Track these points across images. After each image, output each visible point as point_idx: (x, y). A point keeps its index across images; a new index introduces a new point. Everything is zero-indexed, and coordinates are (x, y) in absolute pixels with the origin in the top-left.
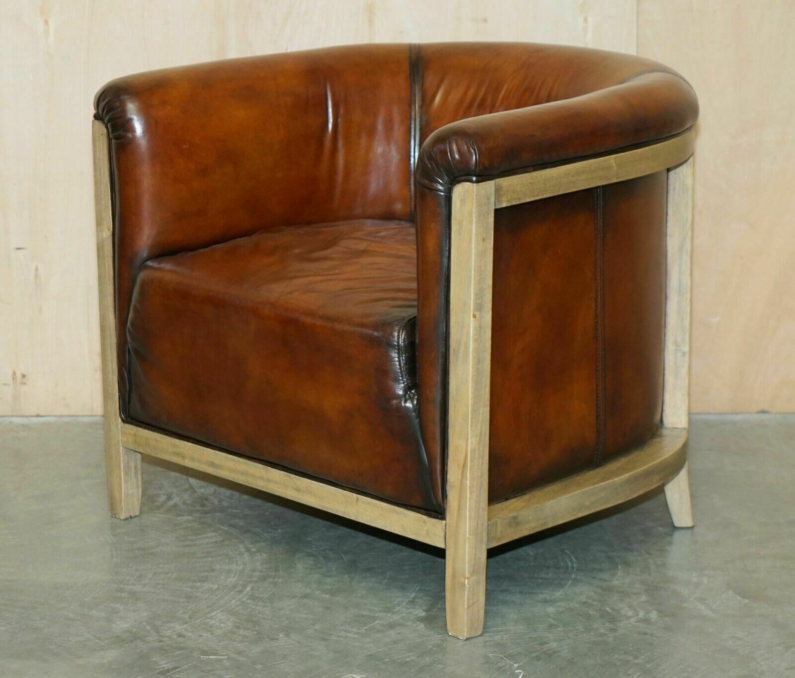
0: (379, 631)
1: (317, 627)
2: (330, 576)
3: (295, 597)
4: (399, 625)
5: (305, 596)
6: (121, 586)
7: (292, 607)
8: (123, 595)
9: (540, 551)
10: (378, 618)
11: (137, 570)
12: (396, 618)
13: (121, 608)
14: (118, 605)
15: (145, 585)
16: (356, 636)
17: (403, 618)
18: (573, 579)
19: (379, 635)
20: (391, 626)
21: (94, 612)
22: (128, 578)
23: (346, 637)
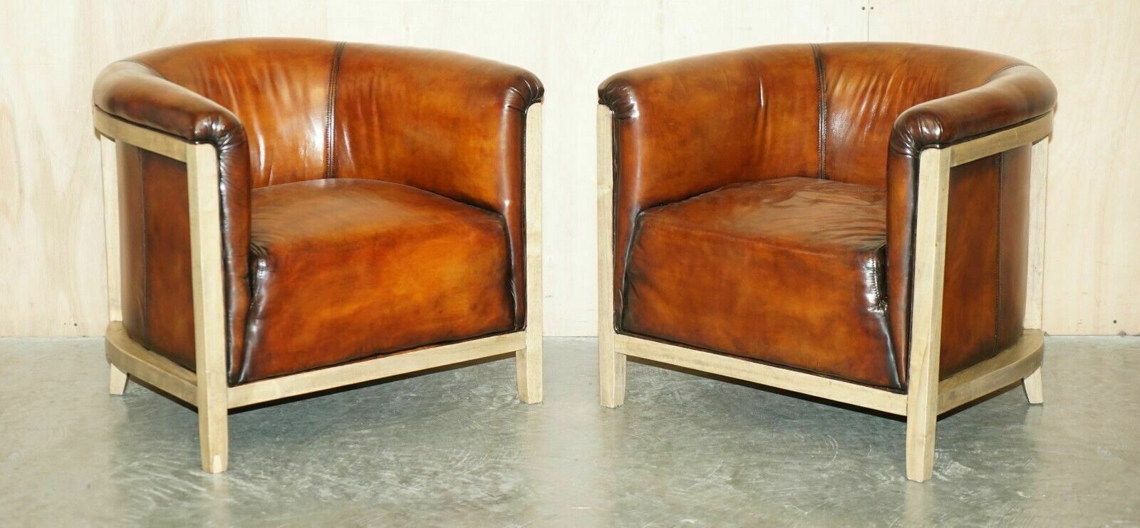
0: (701, 491)
1: (653, 488)
2: (653, 453)
3: (630, 467)
4: (714, 486)
5: (639, 467)
6: (497, 460)
7: (631, 474)
8: (501, 466)
9: (809, 435)
10: (697, 482)
11: (506, 449)
12: (710, 481)
13: (502, 475)
14: (498, 473)
15: (515, 459)
16: (683, 494)
17: (715, 482)
18: (838, 455)
19: (700, 493)
20: (708, 487)
21: (482, 478)
22: (501, 454)
23: (676, 494)
